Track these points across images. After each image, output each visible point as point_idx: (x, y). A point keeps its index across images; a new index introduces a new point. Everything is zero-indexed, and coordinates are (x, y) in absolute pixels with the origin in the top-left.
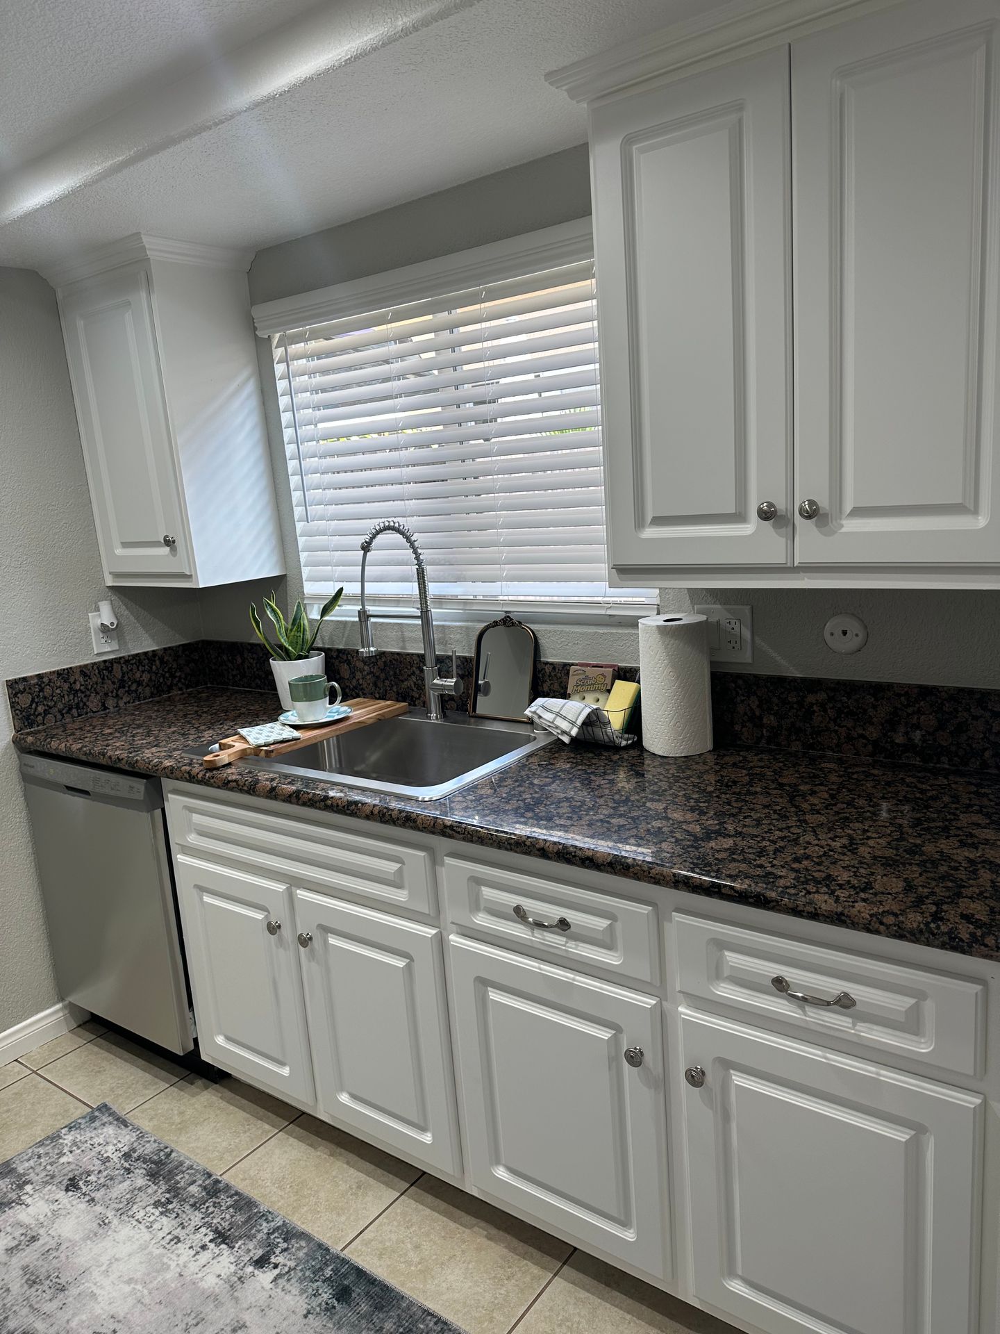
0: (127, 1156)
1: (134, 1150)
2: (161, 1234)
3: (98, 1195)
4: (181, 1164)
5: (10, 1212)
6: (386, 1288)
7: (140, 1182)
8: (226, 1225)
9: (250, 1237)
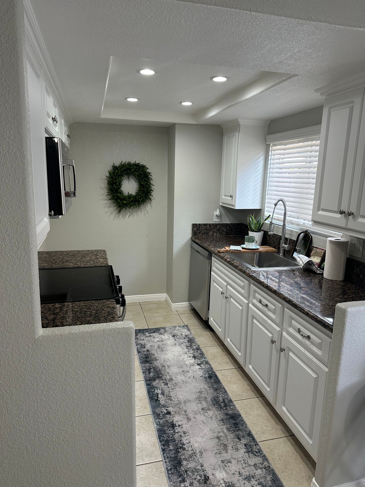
0: (186, 336)
1: (188, 335)
2: (184, 351)
3: (177, 340)
4: (195, 342)
5: (161, 335)
6: (219, 380)
7: (186, 341)
8: (196, 355)
9: (199, 360)
